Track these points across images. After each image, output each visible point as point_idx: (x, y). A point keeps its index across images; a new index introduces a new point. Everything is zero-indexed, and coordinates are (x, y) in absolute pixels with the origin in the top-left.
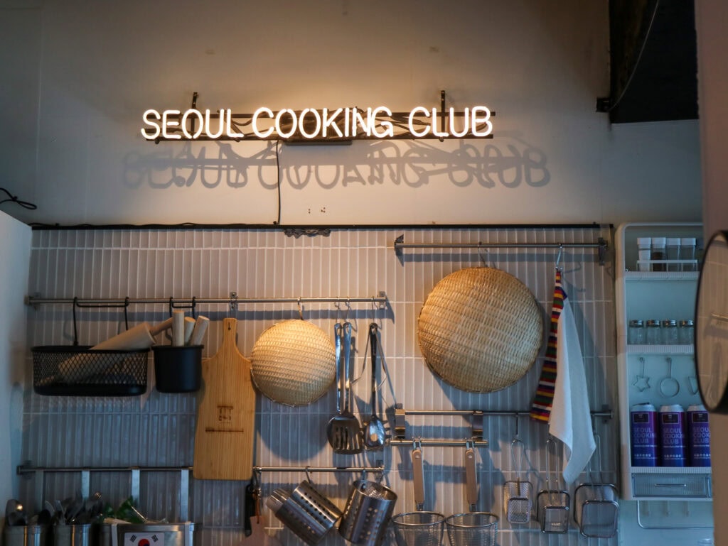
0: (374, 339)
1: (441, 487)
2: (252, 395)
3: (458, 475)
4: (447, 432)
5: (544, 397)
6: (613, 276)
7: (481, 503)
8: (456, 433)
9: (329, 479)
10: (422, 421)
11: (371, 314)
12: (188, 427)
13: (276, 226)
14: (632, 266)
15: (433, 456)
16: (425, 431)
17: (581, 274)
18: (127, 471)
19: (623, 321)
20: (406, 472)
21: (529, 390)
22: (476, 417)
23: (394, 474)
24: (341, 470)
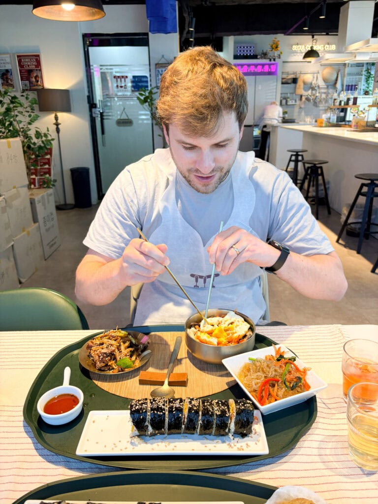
0: (317, 77)
2: (303, 84)
3: (325, 93)
5: (335, 83)
6: (345, 67)
7: (327, 96)
8: (324, 88)
9: (310, 94)
11: (317, 73)
12: (295, 88)
14: (348, 66)
15: (323, 91)
16: (322, 88)
17: (342, 68)
18: (287, 94)
19: (346, 73)
20: (319, 93)
21: (333, 83)
22: (328, 86)
24: (312, 93)
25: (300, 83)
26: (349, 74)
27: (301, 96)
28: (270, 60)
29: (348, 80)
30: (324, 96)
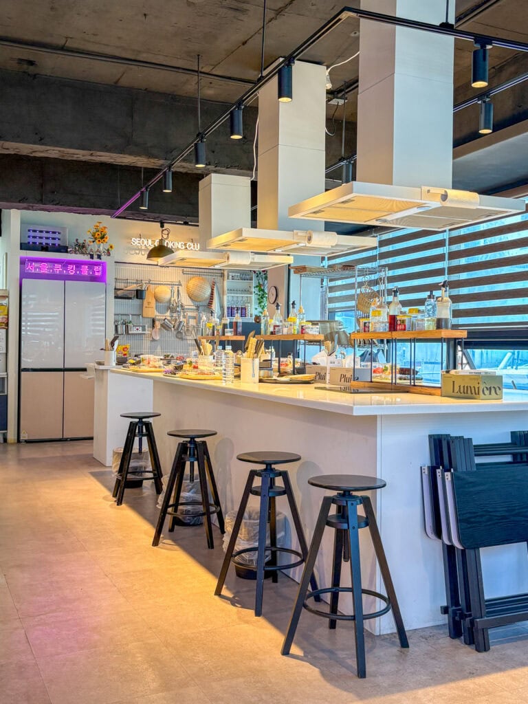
0: (178, 291)
1: (190, 320)
2: (154, 300)
3: (195, 318)
4: (192, 309)
5: (210, 303)
7: (198, 322)
8: (194, 309)
9: (169, 318)
10: (187, 307)
11: (177, 285)
12: (142, 306)
13: (157, 265)
15: (190, 314)
16: (188, 309)
17: (218, 279)
18: (128, 315)
19: (226, 289)
20: (184, 317)
21: (208, 302)
22: (198, 307)
23: (181, 317)
24: (172, 316)
25: (149, 298)
26: (230, 290)
27: (154, 321)
28: (92, 257)
29: (230, 299)
30: (192, 322)
